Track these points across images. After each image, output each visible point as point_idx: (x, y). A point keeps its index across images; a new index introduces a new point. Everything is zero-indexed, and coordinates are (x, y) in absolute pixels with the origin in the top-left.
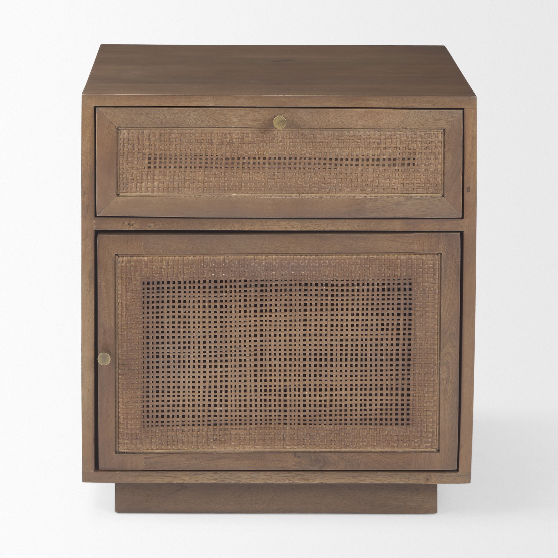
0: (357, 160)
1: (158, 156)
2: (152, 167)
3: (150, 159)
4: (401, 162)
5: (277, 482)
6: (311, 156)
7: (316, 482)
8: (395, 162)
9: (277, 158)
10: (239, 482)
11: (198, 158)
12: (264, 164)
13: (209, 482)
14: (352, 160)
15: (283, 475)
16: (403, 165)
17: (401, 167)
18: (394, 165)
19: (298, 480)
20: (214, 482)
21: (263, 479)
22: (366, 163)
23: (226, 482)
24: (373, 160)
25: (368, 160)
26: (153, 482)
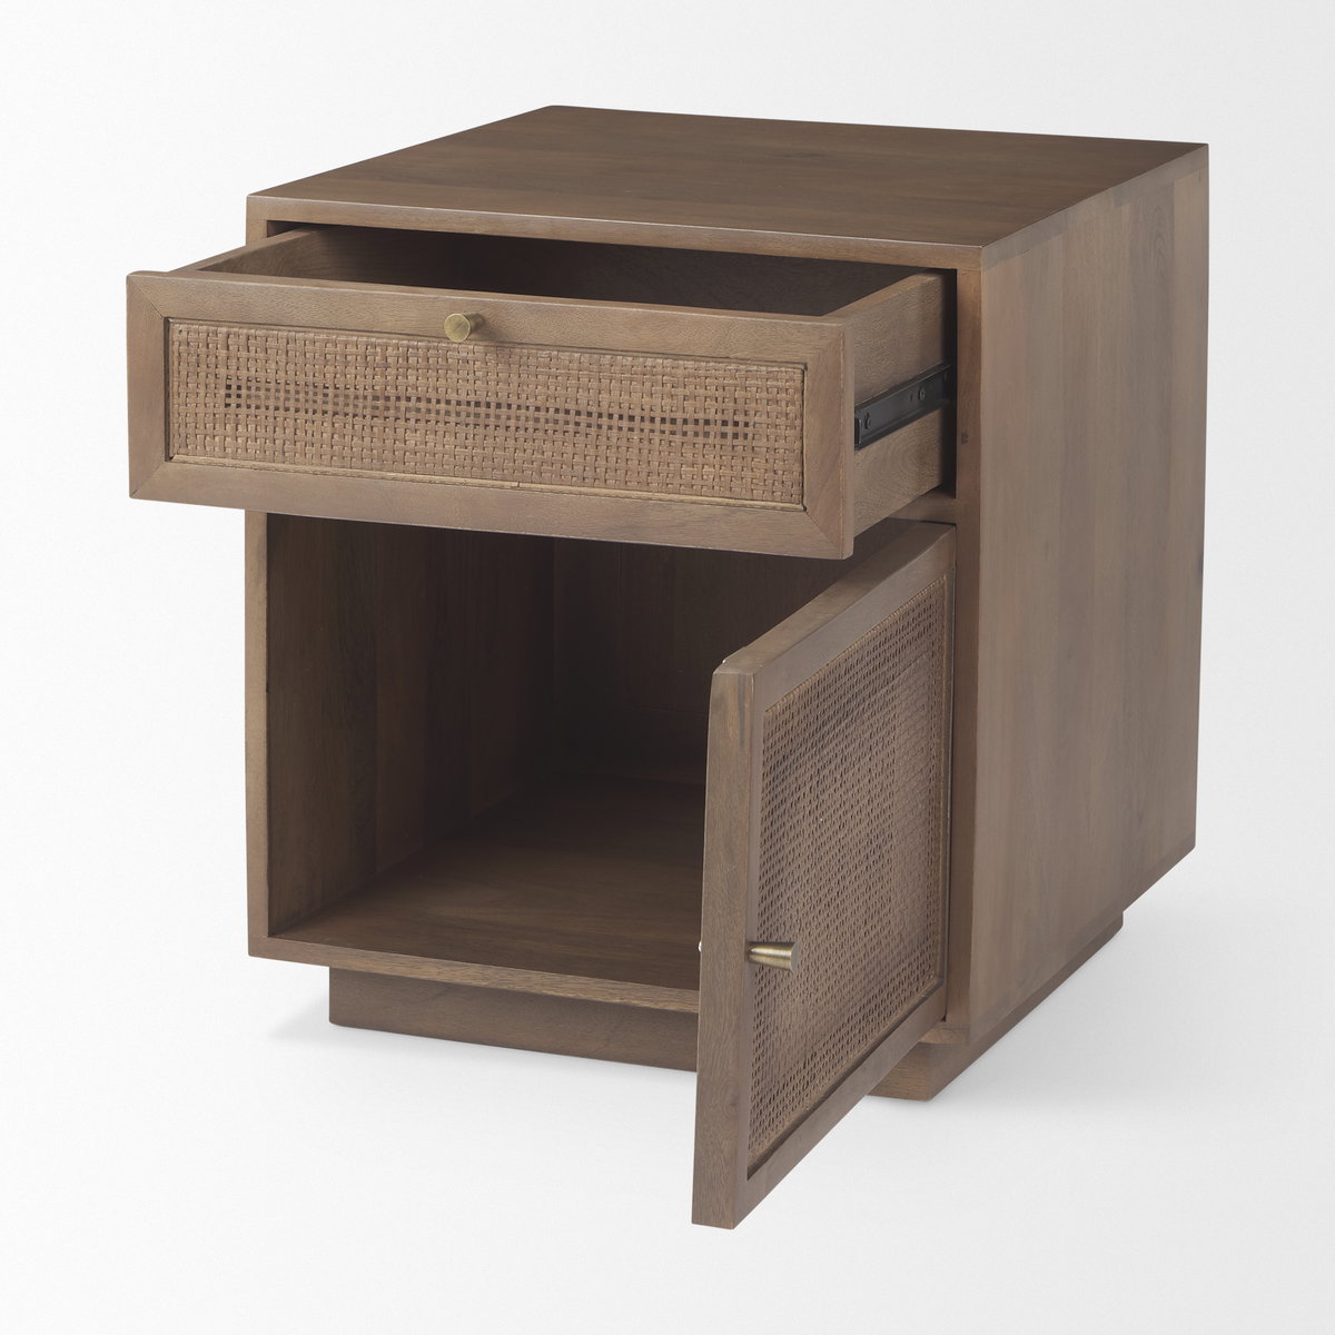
0: (632, 418)
1: (243, 383)
2: (233, 405)
3: (229, 387)
4: (719, 428)
5: (599, 999)
6: (539, 404)
7: (672, 1007)
8: (707, 428)
9: (473, 403)
10: (528, 989)
11: (320, 390)
12: (448, 413)
13: (474, 983)
14: (621, 417)
15: (610, 986)
16: (724, 435)
17: (718, 441)
18: (706, 435)
19: (637, 998)
20: (484, 984)
21: (573, 989)
22: (647, 425)
23: (505, 987)
24: (663, 420)
25: (652, 420)
26: (374, 971)
